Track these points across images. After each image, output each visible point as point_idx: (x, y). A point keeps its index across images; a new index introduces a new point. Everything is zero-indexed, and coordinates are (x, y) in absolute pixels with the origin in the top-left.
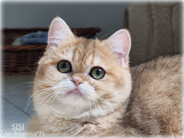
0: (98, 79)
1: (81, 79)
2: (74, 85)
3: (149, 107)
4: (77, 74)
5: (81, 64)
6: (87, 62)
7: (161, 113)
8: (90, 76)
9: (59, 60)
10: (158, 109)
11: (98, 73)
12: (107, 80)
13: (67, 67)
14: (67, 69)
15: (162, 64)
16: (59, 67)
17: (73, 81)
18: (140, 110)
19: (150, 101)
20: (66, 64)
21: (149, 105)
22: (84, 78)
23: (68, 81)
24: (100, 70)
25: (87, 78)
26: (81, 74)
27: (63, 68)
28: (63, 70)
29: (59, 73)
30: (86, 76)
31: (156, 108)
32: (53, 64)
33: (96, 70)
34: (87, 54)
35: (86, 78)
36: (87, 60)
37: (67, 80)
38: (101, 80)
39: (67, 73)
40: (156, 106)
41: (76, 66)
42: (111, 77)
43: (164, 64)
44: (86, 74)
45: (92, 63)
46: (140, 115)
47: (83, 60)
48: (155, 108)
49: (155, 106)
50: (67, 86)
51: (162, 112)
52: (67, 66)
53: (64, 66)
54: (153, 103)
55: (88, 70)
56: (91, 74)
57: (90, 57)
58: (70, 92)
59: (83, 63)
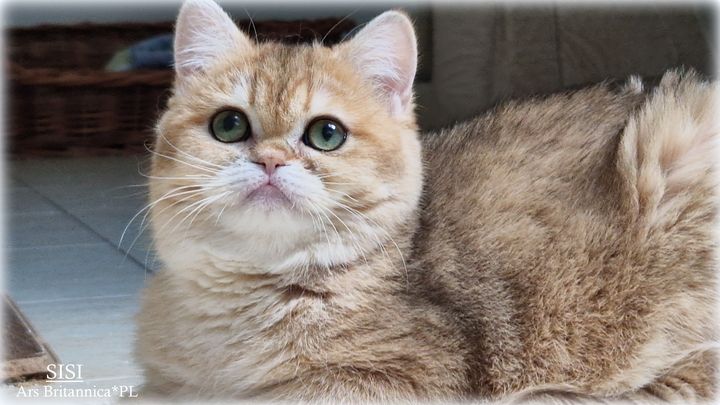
0: (328, 151)
1: (278, 155)
2: (262, 173)
3: (481, 247)
4: (266, 142)
5: (277, 113)
6: (291, 106)
7: (514, 263)
8: (306, 144)
9: (213, 108)
10: (504, 252)
11: (327, 135)
12: (354, 153)
13: (239, 128)
14: (238, 132)
15: (516, 122)
16: (215, 130)
17: (257, 163)
18: (454, 253)
19: (481, 231)
20: (235, 120)
21: (481, 241)
22: (290, 151)
23: (242, 163)
24: (334, 127)
25: (297, 152)
26: (278, 141)
27: (226, 131)
28: (226, 135)
30: (293, 146)
31: (501, 250)
32: (196, 122)
33: (320, 125)
34: (291, 85)
35: (294, 151)
36: (292, 100)
37: (238, 161)
38: (336, 151)
39: (239, 144)
40: (500, 243)
43: (519, 124)
44: (292, 140)
45: (307, 107)
46: (453, 268)
47: (279, 101)
48: (495, 250)
49: (497, 243)
50: (241, 176)
51: (516, 259)
52: (237, 124)
53: (228, 124)
54: (490, 236)
55: (299, 130)
56: (306, 139)
57: (301, 92)
58: (251, 195)
59: (280, 109)
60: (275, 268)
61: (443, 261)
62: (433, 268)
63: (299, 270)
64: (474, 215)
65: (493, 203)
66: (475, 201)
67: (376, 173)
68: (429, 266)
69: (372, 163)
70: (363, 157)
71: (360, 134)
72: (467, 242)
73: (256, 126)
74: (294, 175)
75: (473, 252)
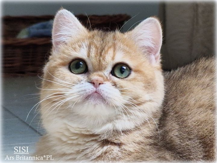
0: (122, 78)
1: (101, 79)
2: (93, 87)
3: (189, 124)
4: (95, 73)
5: (100, 61)
6: (106, 58)
8: (112, 75)
9: (71, 58)
10: (200, 127)
11: (122, 71)
12: (134, 79)
13: (82, 68)
16: (71, 68)
17: (91, 83)
18: (177, 127)
19: (190, 117)
20: (80, 64)
21: (190, 121)
23: (84, 83)
24: (125, 68)
25: (109, 78)
26: (100, 73)
27: (77, 69)
29: (71, 75)
30: (107, 76)
31: (198, 126)
32: (63, 65)
33: (119, 67)
34: (106, 48)
35: (107, 78)
36: (107, 55)
37: (82, 82)
38: (126, 79)
39: (82, 74)
41: (93, 64)
42: (139, 75)
43: (207, 68)
44: (107, 72)
45: (113, 58)
47: (101, 55)
48: (195, 126)
49: (197, 122)
50: (83, 89)
52: (81, 66)
53: (77, 66)
54: (194, 119)
55: (109, 68)
56: (113, 73)
57: (111, 52)
58: (88, 97)
59: (101, 58)
60: (97, 131)
61: (172, 131)
62: (168, 133)
63: (108, 132)
64: (187, 109)
65: (195, 104)
66: (186, 103)
67: (144, 88)
68: (166, 132)
69: (142, 84)
70: (138, 81)
71: (136, 71)
72: (183, 122)
73: (90, 67)
74: (107, 88)
75: (186, 127)
